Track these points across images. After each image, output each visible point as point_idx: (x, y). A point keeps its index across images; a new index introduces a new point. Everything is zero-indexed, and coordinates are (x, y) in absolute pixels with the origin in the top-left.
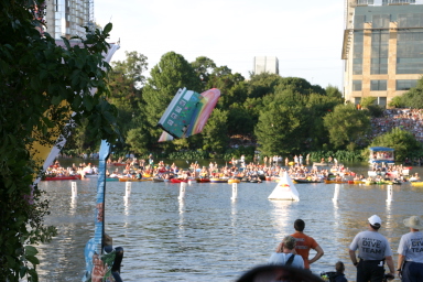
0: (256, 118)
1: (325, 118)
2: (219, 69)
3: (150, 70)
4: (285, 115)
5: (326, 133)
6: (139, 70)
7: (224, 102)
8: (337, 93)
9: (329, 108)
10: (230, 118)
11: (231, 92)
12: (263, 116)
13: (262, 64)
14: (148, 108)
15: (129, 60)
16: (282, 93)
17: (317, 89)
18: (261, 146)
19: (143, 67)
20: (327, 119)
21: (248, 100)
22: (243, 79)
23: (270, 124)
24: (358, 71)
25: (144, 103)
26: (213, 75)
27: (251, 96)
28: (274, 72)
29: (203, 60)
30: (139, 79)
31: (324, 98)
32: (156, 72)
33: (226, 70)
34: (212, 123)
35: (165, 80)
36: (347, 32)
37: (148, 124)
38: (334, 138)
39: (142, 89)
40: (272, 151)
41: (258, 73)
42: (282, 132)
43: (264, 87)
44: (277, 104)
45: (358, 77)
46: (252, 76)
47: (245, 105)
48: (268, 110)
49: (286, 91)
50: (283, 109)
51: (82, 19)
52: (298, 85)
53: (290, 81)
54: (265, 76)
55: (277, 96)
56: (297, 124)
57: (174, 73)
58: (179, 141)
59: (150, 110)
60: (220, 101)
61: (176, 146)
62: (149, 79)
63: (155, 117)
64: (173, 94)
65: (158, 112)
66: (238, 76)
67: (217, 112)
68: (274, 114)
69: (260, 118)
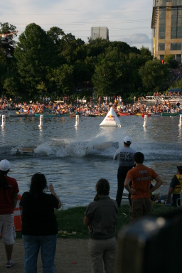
0: (93, 70)
2: (66, 36)
3: (18, 37)
4: (112, 68)
5: (140, 80)
6: (11, 37)
7: (71, 59)
8: (147, 52)
9: (142, 63)
10: (75, 71)
11: (75, 53)
12: (97, 69)
13: (97, 32)
14: (18, 64)
15: (3, 29)
16: (111, 53)
17: (135, 49)
18: (96, 90)
20: (140, 71)
21: (87, 58)
22: (83, 42)
23: (103, 75)
24: (162, 37)
25: (15, 60)
26: (63, 40)
27: (89, 56)
28: (105, 38)
29: (56, 30)
30: (12, 43)
31: (139, 56)
32: (22, 38)
33: (70, 35)
34: (63, 74)
35: (29, 43)
36: (155, 9)
37: (18, 74)
38: (145, 83)
40: (104, 93)
41: (94, 38)
42: (110, 80)
43: (100, 47)
44: (107, 60)
45: (162, 41)
46: (90, 41)
47: (86, 62)
48: (101, 64)
49: (114, 51)
50: (111, 64)
52: (121, 47)
53: (116, 44)
54: (99, 40)
55: (107, 55)
56: (121, 74)
57: (35, 39)
58: (41, 87)
59: (20, 65)
60: (68, 58)
61: (39, 90)
62: (18, 43)
63: (23, 70)
64: (35, 53)
65: (25, 66)
66: (80, 41)
67: (66, 66)
68: (105, 68)
69: (95, 71)
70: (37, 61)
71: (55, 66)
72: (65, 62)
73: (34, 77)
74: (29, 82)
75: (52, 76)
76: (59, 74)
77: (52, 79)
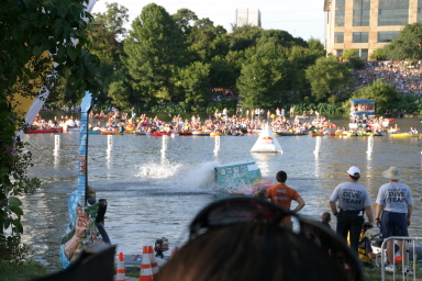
0: (238, 71)
1: (307, 71)
2: (201, 21)
3: (131, 22)
4: (267, 68)
5: (307, 85)
6: (119, 22)
7: (206, 55)
8: (319, 46)
9: (311, 60)
10: (212, 71)
11: (213, 45)
12: (245, 69)
13: (244, 16)
14: (129, 61)
15: (109, 12)
16: (264, 46)
17: (300, 42)
18: (243, 99)
19: (124, 19)
20: (309, 72)
21: (230, 52)
22: (225, 31)
23: (252, 77)
24: (340, 23)
25: (126, 56)
26: (195, 27)
27: (233, 49)
28: (256, 24)
29: (185, 12)
30: (120, 31)
31: (306, 51)
32: (137, 24)
33: (208, 22)
34: (194, 76)
35: (146, 32)
37: (129, 77)
38: (315, 91)
39: (123, 42)
40: (254, 104)
41: (240, 25)
42: (264, 85)
43: (247, 40)
44: (259, 56)
45: (340, 30)
46: (234, 29)
47: (228, 58)
48: (250, 62)
49: (269, 44)
50: (266, 62)
52: (280, 37)
53: (272, 33)
54: (247, 28)
55: (259, 49)
56: (280, 77)
57: (156, 25)
58: (162, 94)
59: (132, 63)
60: (202, 53)
61: (159, 99)
62: (130, 32)
63: (137, 70)
64: (155, 46)
65: (140, 64)
66: (221, 28)
67: (198, 64)
68: (256, 67)
69: (242, 72)
70: (156, 58)
71: (183, 65)
72: (198, 58)
73: (153, 80)
74: (146, 88)
75: (179, 79)
76: (188, 77)
77: (179, 83)
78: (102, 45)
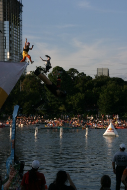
0: (98, 97)
2: (80, 74)
3: (48, 75)
4: (112, 95)
7: (83, 89)
10: (86, 97)
11: (86, 85)
12: (101, 96)
13: (101, 71)
14: (47, 93)
16: (111, 85)
18: (100, 110)
21: (94, 88)
22: (91, 78)
23: (105, 100)
26: (77, 77)
27: (96, 87)
28: (107, 75)
29: (73, 70)
32: (50, 76)
33: (83, 74)
34: (77, 99)
35: (55, 79)
40: (106, 112)
41: (99, 75)
42: (110, 103)
43: (103, 81)
44: (108, 90)
46: (96, 77)
47: (93, 91)
48: (103, 93)
49: (113, 84)
50: (111, 93)
51: (17, 52)
52: (118, 81)
53: (114, 79)
54: (102, 77)
55: (108, 87)
56: (118, 100)
60: (81, 89)
61: (61, 110)
63: (50, 97)
66: (89, 77)
67: (79, 94)
68: (107, 95)
71: (72, 94)
72: (79, 91)
73: (57, 101)
74: (54, 105)
75: (70, 101)
76: (75, 100)
77: (70, 103)
78: (35, 85)
